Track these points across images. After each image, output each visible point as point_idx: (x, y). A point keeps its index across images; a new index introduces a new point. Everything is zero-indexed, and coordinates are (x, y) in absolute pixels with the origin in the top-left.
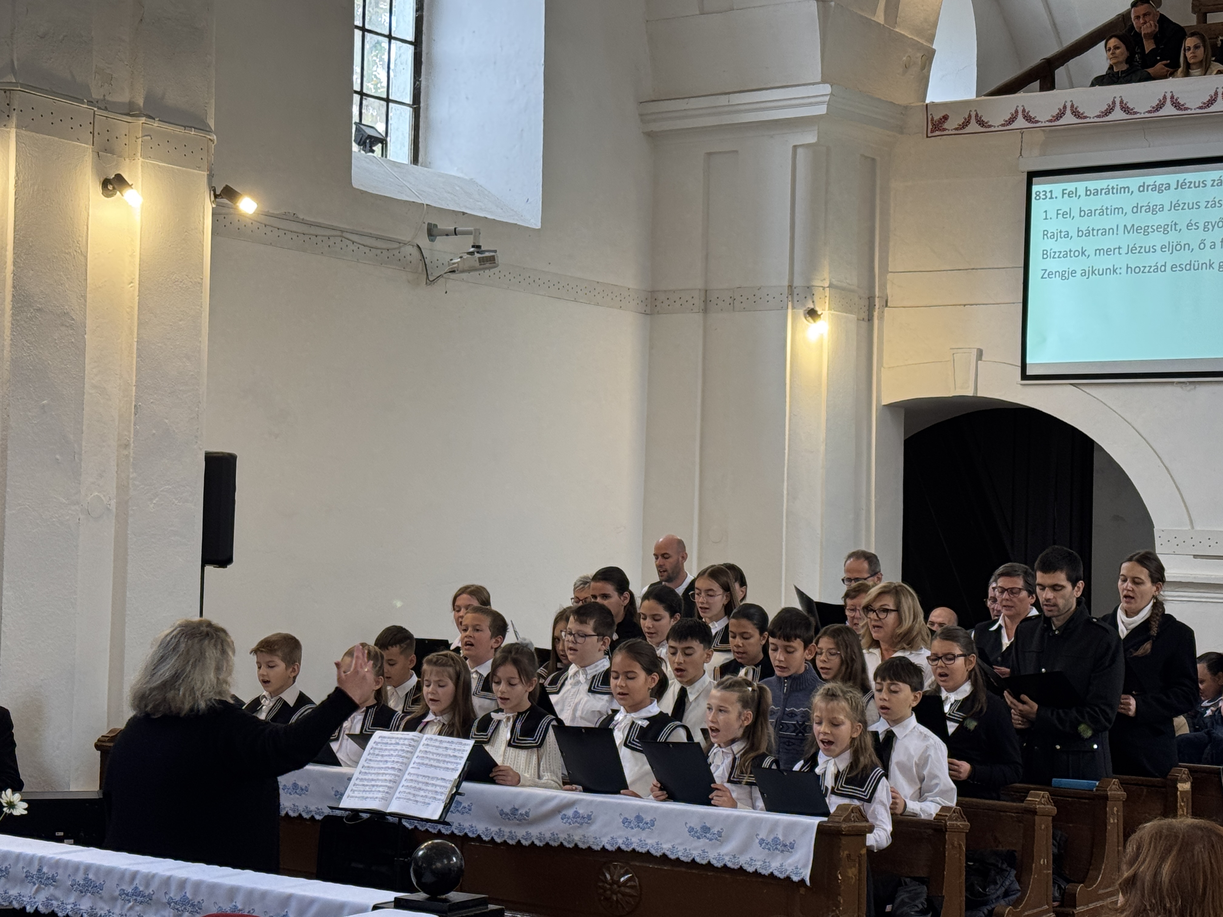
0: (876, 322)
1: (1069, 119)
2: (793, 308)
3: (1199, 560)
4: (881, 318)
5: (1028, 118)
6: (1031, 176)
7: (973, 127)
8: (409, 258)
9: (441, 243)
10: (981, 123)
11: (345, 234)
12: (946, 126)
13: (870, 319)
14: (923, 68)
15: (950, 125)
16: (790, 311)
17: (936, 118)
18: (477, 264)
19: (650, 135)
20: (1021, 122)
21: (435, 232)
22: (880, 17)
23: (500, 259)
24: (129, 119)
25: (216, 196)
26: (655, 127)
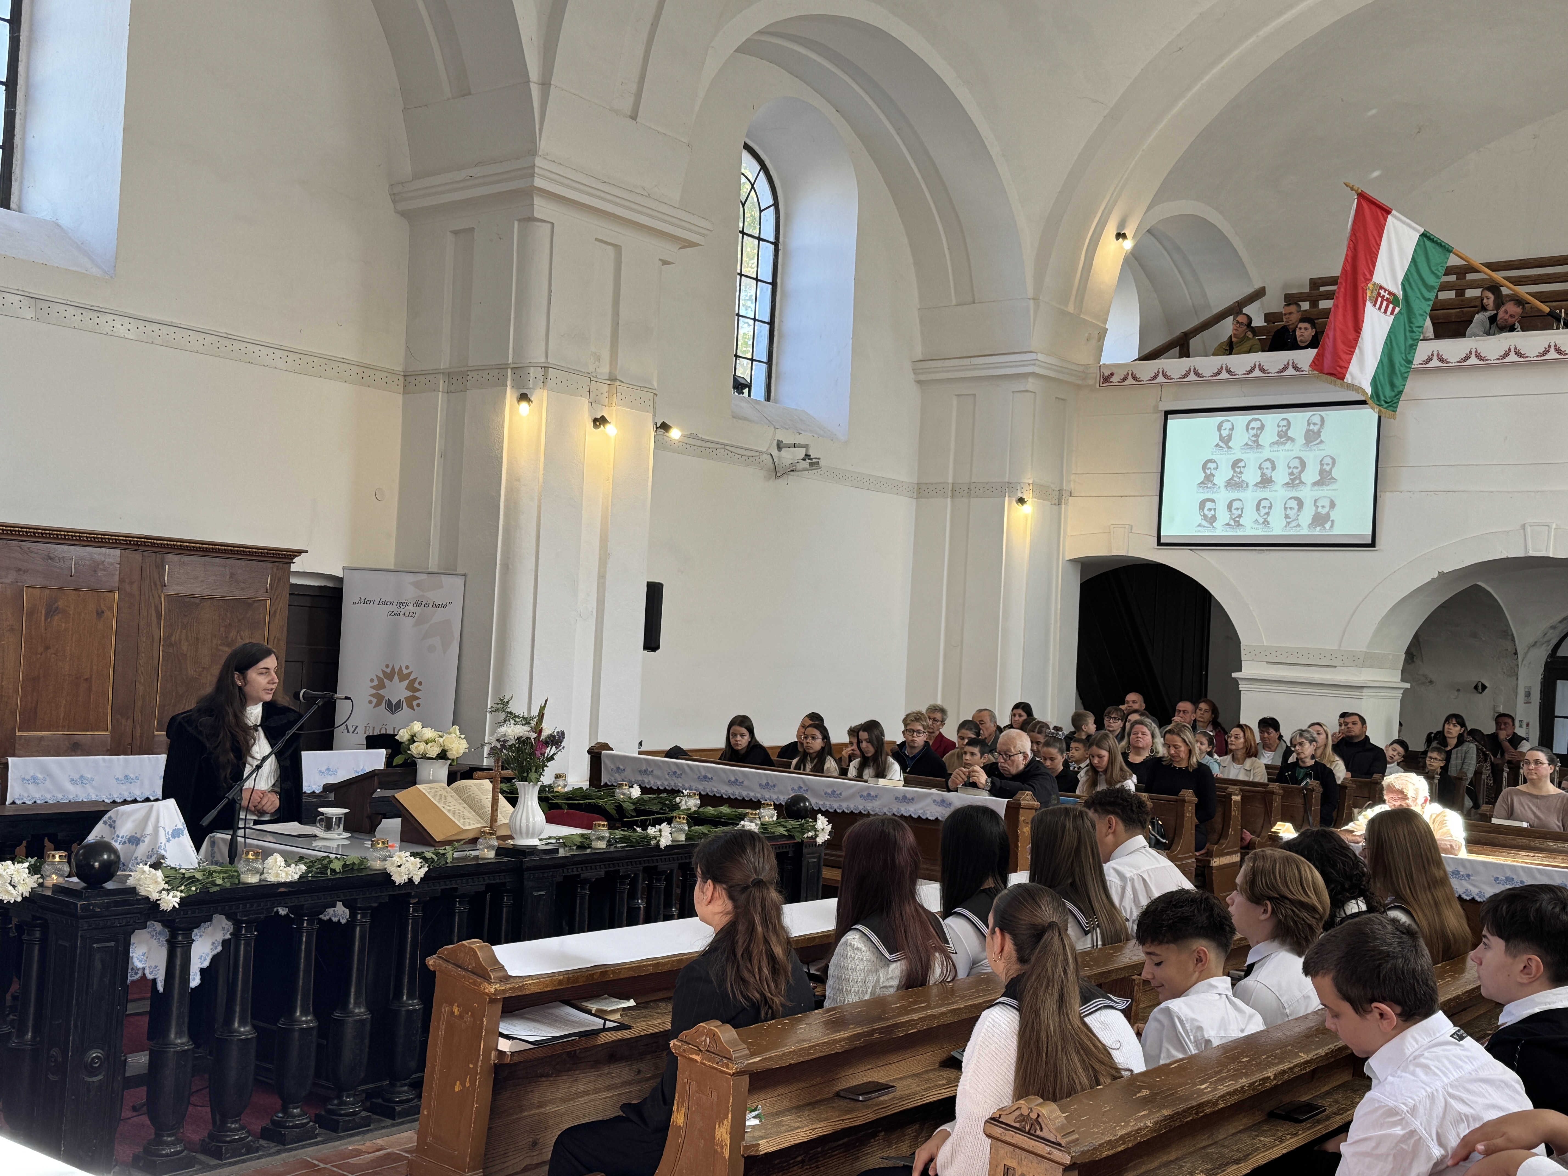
0: (1063, 506)
1: (1192, 377)
2: (1009, 496)
3: (1270, 665)
4: (1066, 504)
5: (1166, 376)
6: (1167, 413)
7: (1130, 381)
8: (765, 462)
9: (785, 453)
10: (1135, 378)
11: (727, 447)
12: (1112, 380)
13: (1059, 504)
14: (1099, 340)
15: (1115, 379)
16: (1007, 498)
17: (1106, 374)
18: (808, 466)
19: (919, 382)
20: (1161, 379)
21: (781, 445)
22: (1071, 309)
23: (822, 463)
24: (609, 382)
25: (657, 428)
26: (922, 377)
